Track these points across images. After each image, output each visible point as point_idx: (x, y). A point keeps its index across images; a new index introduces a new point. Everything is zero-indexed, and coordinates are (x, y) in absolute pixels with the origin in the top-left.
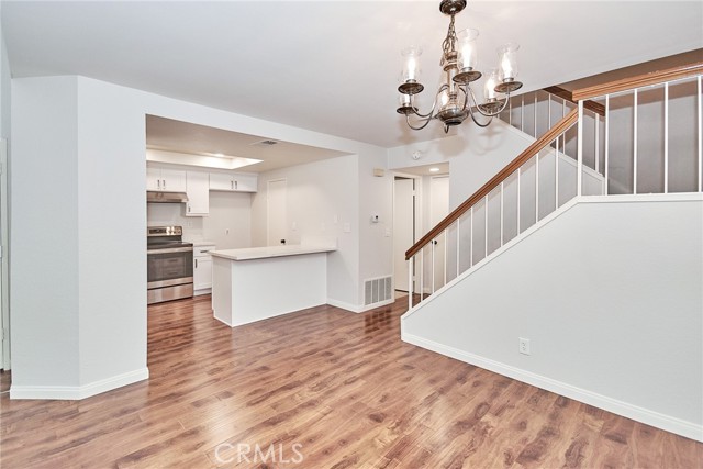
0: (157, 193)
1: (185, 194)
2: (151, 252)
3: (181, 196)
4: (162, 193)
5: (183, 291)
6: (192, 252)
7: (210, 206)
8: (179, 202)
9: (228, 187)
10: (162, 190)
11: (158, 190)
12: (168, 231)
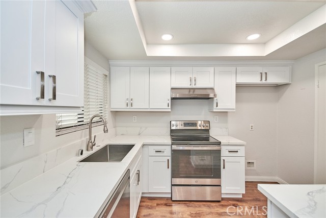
0: (190, 89)
1: (212, 89)
2: (175, 147)
3: (209, 92)
4: (194, 89)
5: (213, 193)
6: (219, 151)
7: (237, 101)
8: (207, 98)
9: (255, 80)
10: (194, 86)
11: (190, 87)
12: (198, 125)
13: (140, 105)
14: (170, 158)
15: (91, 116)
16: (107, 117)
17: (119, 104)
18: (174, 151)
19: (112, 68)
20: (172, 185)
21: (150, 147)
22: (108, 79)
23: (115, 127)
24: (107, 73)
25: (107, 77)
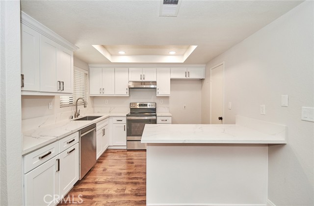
1: (155, 82)
6: (156, 120)
10: (144, 81)
11: (141, 81)
12: (148, 105)
13: (108, 92)
14: (126, 125)
15: (77, 99)
16: (88, 100)
17: (95, 92)
18: (128, 121)
19: (90, 69)
20: (127, 141)
21: (114, 118)
22: (87, 76)
23: (93, 107)
24: (87, 72)
25: (87, 75)
